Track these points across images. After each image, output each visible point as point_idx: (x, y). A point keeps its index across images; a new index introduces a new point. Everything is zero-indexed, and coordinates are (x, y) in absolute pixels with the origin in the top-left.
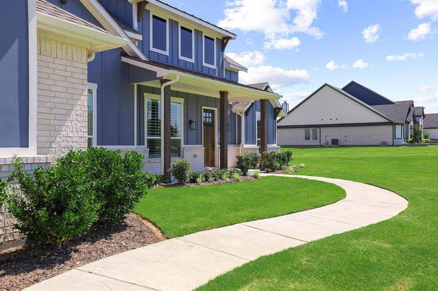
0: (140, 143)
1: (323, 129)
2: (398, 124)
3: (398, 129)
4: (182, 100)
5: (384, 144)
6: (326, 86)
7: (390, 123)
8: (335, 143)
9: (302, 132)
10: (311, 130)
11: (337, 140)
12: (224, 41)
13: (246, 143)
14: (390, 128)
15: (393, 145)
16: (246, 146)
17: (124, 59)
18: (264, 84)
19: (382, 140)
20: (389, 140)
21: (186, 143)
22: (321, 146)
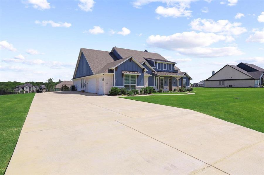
0: (155, 86)
1: (226, 81)
2: (256, 79)
3: (256, 81)
4: (164, 78)
5: (250, 87)
6: (227, 66)
7: (253, 79)
8: (230, 86)
9: (218, 82)
10: (221, 81)
11: (231, 85)
12: (174, 65)
13: (180, 86)
14: (253, 81)
15: (254, 87)
16: (179, 87)
17: (153, 72)
18: (184, 72)
19: (249, 85)
20: (253, 85)
21: (165, 86)
22: (225, 87)
